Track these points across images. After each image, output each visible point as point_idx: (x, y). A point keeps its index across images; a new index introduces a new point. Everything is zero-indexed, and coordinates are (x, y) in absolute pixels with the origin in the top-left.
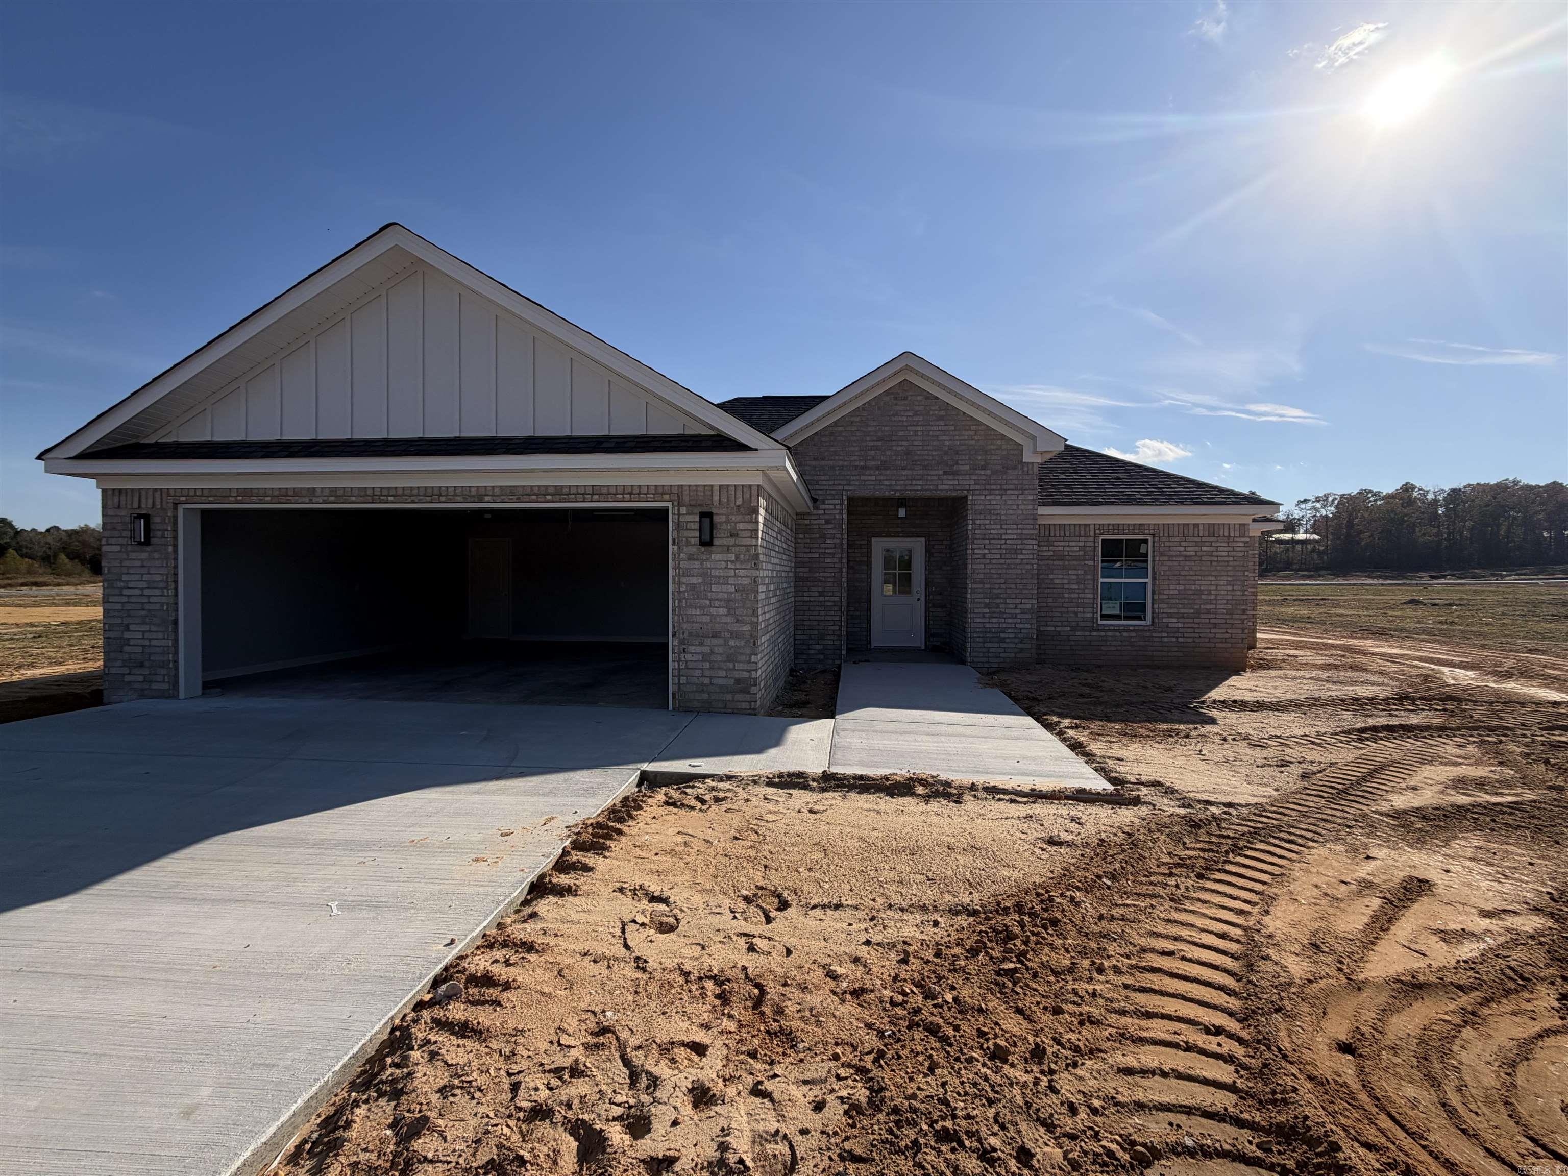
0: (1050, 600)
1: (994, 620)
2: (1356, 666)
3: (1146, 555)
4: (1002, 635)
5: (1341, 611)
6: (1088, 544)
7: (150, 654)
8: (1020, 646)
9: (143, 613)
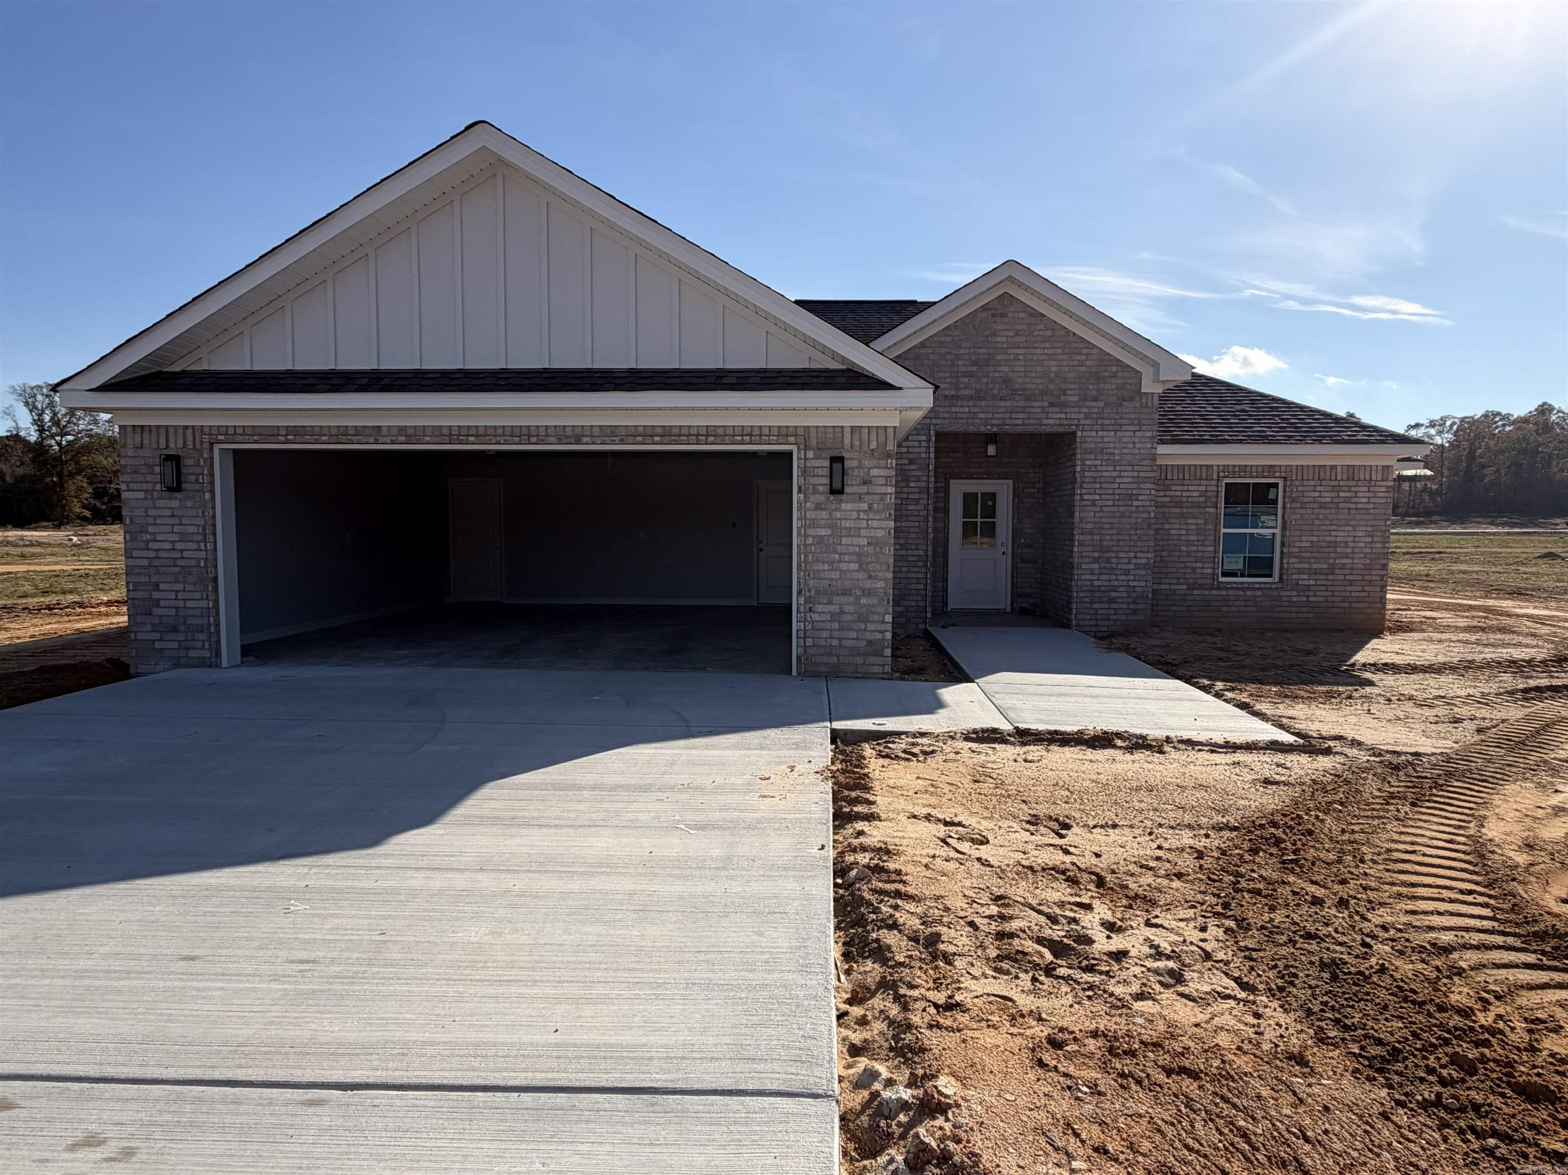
0: (1165, 553)
1: (1103, 577)
2: (1504, 628)
3: (1275, 502)
4: (1113, 594)
5: (1463, 567)
6: (1209, 489)
7: (185, 617)
8: (1132, 606)
9: (177, 569)
